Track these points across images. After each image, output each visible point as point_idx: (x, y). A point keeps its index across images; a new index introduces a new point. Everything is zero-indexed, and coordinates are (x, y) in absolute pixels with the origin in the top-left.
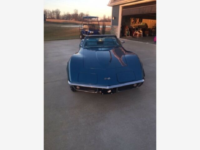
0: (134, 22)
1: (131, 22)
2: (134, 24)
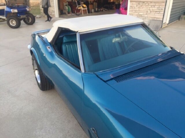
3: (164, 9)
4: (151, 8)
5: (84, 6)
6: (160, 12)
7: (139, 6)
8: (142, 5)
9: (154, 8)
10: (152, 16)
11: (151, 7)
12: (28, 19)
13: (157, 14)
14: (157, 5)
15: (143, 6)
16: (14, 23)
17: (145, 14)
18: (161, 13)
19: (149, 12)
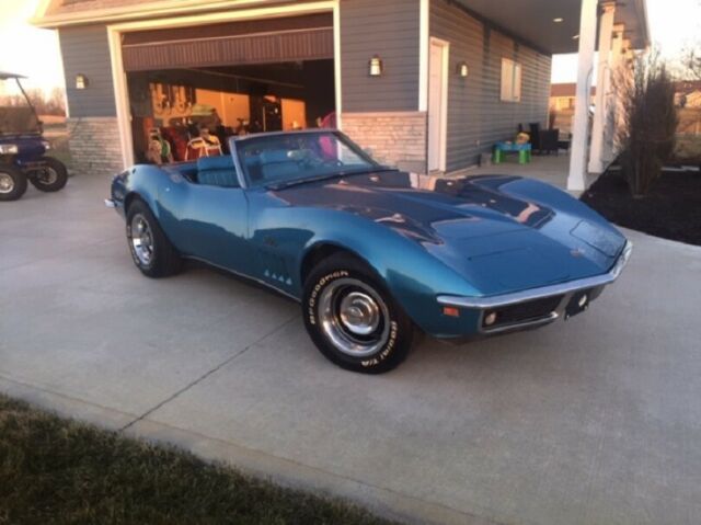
0: (168, 104)
1: (155, 102)
2: (167, 110)
3: (424, 133)
4: (394, 133)
5: (213, 139)
6: (415, 140)
7: (363, 129)
8: (372, 126)
9: (400, 133)
10: (400, 152)
11: (395, 130)
12: (47, 175)
13: (411, 147)
14: (406, 123)
15: (374, 129)
16: (6, 185)
17: (382, 147)
18: (419, 142)
19: (391, 142)
